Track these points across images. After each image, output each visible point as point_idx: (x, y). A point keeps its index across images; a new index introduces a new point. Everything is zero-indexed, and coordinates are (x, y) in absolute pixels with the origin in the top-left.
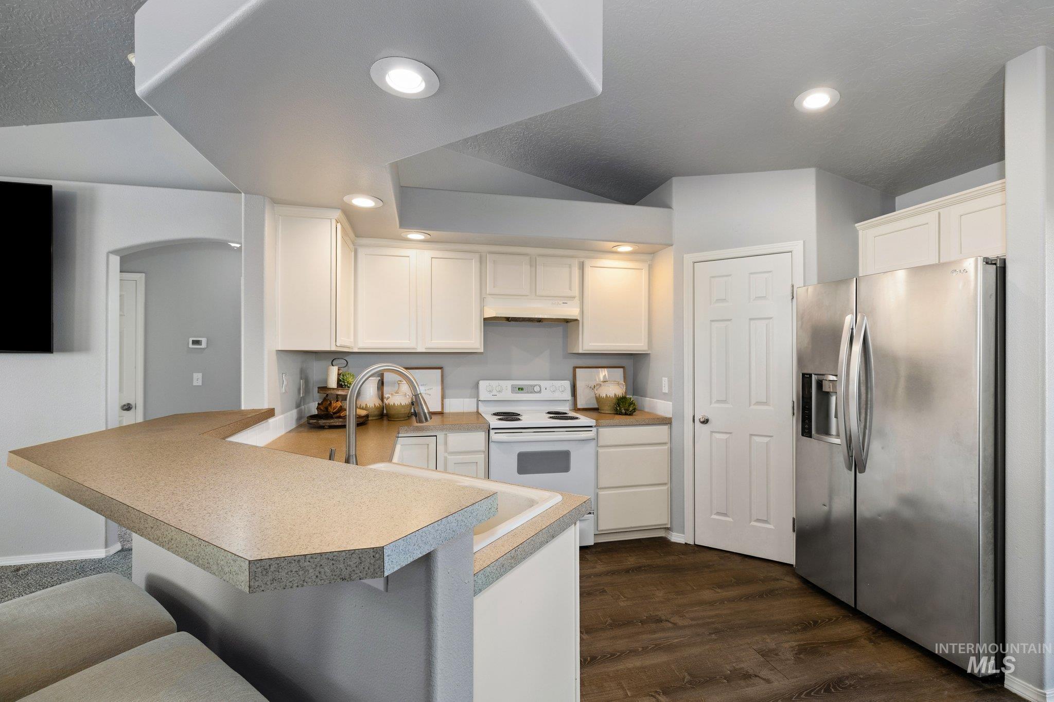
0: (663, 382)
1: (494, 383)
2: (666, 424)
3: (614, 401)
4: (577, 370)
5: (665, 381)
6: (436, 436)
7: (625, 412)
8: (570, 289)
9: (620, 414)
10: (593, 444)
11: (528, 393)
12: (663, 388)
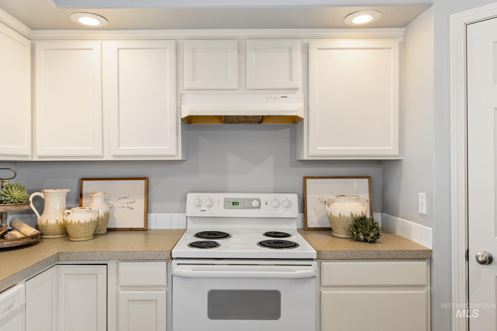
0: (420, 198)
1: (204, 196)
2: (423, 259)
3: (351, 222)
4: (308, 181)
5: (422, 196)
6: (107, 264)
7: (365, 238)
8: (291, 78)
9: (357, 240)
10: (313, 283)
11: (244, 208)
12: (420, 207)
